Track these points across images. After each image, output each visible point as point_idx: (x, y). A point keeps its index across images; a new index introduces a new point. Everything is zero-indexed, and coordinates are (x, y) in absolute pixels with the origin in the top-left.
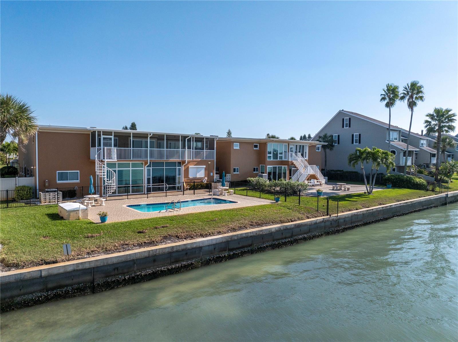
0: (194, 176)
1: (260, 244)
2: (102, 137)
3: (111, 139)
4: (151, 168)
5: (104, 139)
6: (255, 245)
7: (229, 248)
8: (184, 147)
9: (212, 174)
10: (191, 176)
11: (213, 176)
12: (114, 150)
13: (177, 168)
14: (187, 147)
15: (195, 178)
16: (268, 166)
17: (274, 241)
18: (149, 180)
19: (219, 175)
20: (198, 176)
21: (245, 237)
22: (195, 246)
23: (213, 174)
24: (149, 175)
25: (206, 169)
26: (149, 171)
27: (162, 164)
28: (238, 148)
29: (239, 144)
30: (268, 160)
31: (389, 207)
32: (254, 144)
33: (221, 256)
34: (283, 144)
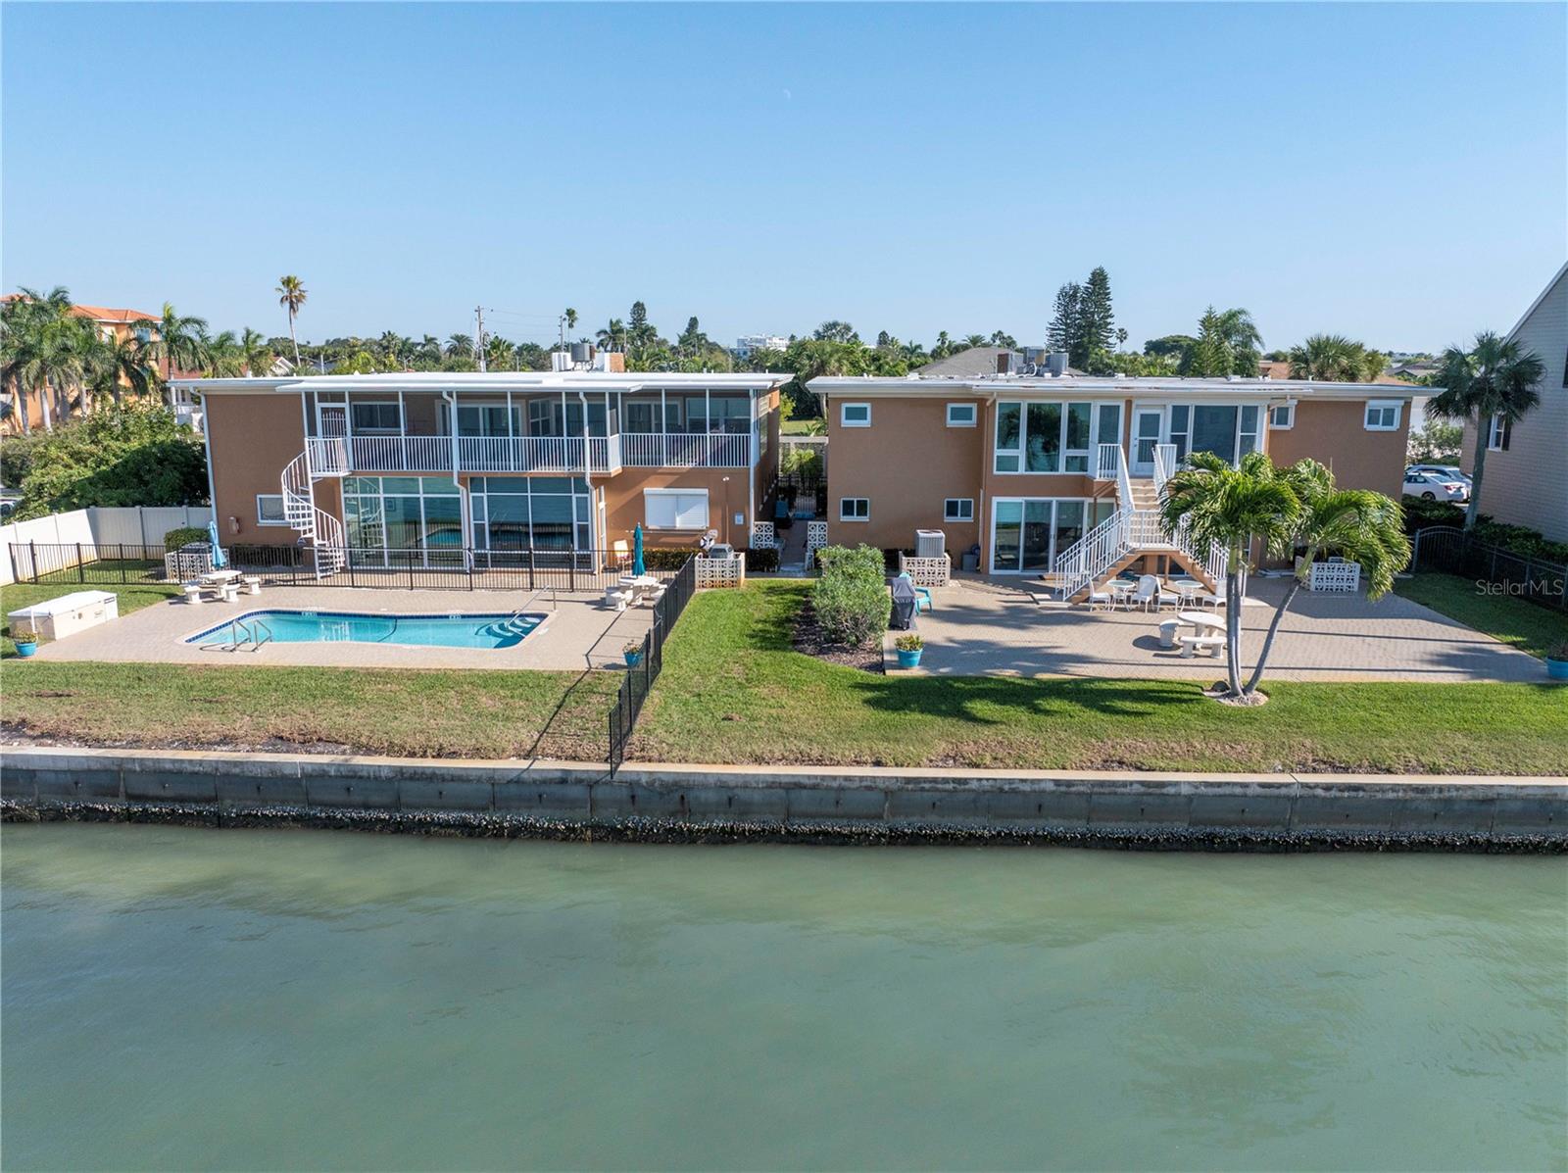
0: (666, 525)
1: (249, 803)
2: (318, 406)
3: (342, 411)
4: (485, 495)
5: (325, 411)
6: (228, 802)
7: (129, 791)
8: (576, 429)
9: (739, 520)
10: (652, 524)
11: (746, 527)
13: (574, 496)
14: (586, 429)
15: (671, 532)
16: (995, 500)
17: (311, 804)
18: (479, 529)
19: (772, 524)
20: (680, 523)
23: (746, 520)
24: (478, 515)
25: (712, 503)
26: (477, 502)
27: (517, 483)
28: (866, 423)
29: (868, 405)
30: (995, 472)
31: (1142, 789)
32: (950, 406)
33: (100, 807)
34: (1090, 404)
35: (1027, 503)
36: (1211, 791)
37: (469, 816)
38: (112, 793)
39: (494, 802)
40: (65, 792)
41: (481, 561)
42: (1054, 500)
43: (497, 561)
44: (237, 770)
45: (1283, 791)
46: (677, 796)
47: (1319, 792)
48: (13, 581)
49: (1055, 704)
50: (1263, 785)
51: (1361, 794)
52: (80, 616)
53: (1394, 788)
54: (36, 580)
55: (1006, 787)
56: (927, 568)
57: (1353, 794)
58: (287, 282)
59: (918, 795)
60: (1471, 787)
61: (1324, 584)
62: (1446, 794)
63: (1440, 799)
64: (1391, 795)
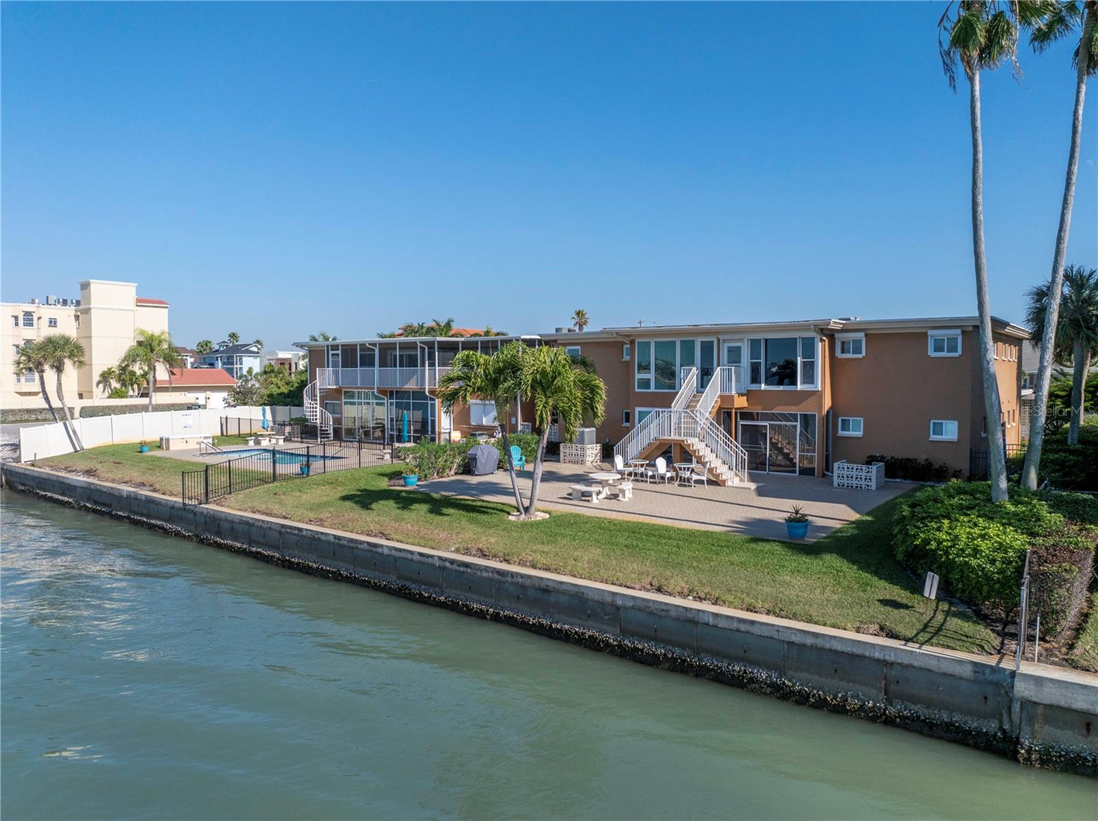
0: (479, 423)
3: (338, 355)
4: (394, 401)
5: (333, 355)
9: (514, 420)
10: (473, 423)
13: (428, 403)
14: (427, 363)
15: (482, 427)
16: (637, 409)
20: (486, 422)
22: (68, 482)
23: (517, 420)
26: (392, 405)
27: (407, 395)
29: (579, 347)
30: (637, 390)
33: (87, 505)
34: (694, 341)
40: (82, 497)
45: (430, 560)
47: (448, 564)
50: (421, 554)
51: (469, 570)
52: (187, 442)
57: (465, 569)
58: (578, 314)
61: (845, 482)
62: (515, 580)
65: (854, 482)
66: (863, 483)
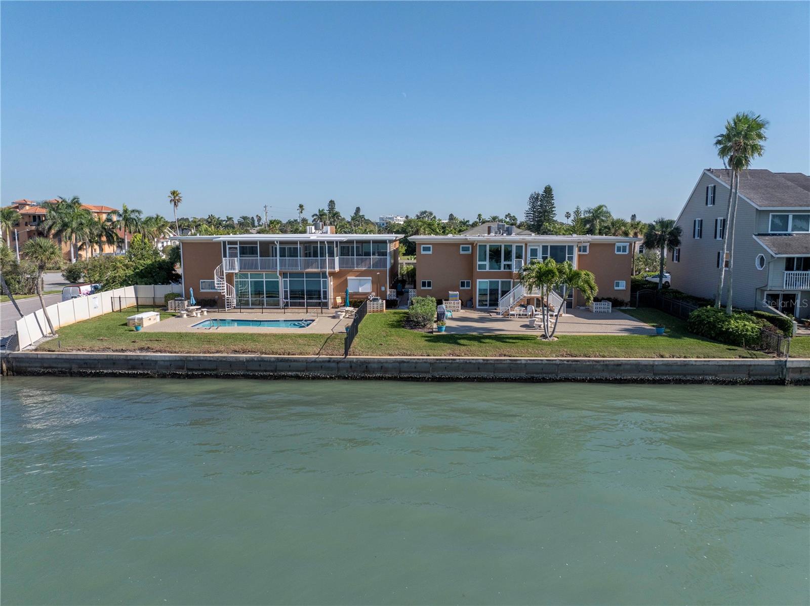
0: (356, 291)
1: (228, 370)
2: (228, 246)
3: (236, 248)
4: (288, 279)
5: (230, 248)
6: (221, 370)
7: (188, 367)
8: (322, 255)
9: (383, 289)
10: (350, 291)
11: (386, 291)
12: (236, 261)
13: (322, 280)
14: (327, 255)
15: (358, 293)
16: (478, 280)
17: (247, 371)
18: (286, 292)
20: (361, 290)
21: (203, 360)
23: (386, 289)
24: (285, 287)
25: (373, 282)
26: (285, 282)
27: (301, 275)
28: (430, 252)
29: (431, 246)
30: (478, 270)
31: (510, 362)
32: (461, 246)
33: (178, 373)
34: (512, 245)
35: (490, 282)
36: (531, 362)
37: (299, 373)
38: (182, 368)
39: (307, 369)
40: (167, 368)
41: (286, 305)
42: (500, 280)
43: (293, 304)
44: (224, 359)
45: (554, 362)
46: (365, 366)
47: (565, 362)
48: (112, 311)
49: (487, 341)
50: (547, 360)
51: (579, 363)
52: (150, 319)
53: (589, 361)
54: (120, 311)
55: (468, 361)
56: (452, 305)
57: (576, 363)
58: (173, 193)
59: (440, 364)
60: (613, 361)
61: (598, 310)
62: (605, 363)
63: (603, 365)
64: (588, 363)
65: (602, 310)
66: (606, 310)
